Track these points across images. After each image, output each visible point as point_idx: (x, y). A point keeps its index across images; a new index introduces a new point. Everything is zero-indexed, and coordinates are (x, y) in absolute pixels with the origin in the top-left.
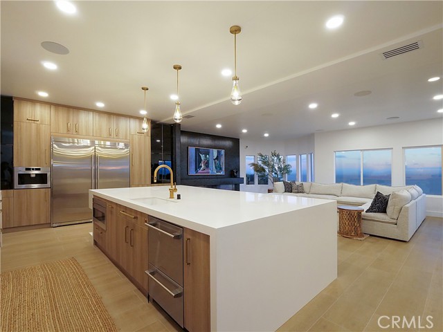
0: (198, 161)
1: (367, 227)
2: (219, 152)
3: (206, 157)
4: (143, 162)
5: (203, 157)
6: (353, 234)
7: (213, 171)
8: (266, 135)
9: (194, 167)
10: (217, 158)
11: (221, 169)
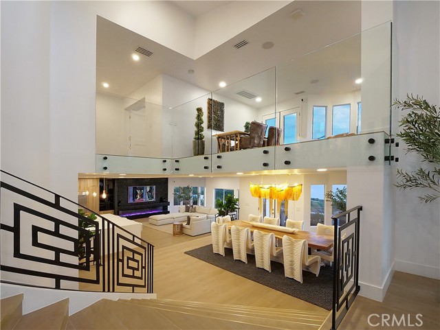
1: (186, 231)
2: (151, 188)
3: (141, 191)
5: (138, 192)
7: (146, 199)
9: (132, 198)
10: (150, 191)
11: (152, 198)
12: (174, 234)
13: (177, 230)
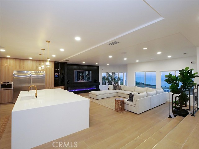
0: (79, 76)
1: (127, 107)
2: (89, 72)
3: (82, 74)
4: (51, 78)
5: (81, 74)
6: (118, 110)
7: (86, 80)
8: (108, 65)
9: (76, 78)
10: (88, 75)
11: (90, 79)
12: (116, 110)
13: (119, 106)
